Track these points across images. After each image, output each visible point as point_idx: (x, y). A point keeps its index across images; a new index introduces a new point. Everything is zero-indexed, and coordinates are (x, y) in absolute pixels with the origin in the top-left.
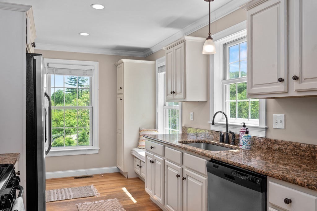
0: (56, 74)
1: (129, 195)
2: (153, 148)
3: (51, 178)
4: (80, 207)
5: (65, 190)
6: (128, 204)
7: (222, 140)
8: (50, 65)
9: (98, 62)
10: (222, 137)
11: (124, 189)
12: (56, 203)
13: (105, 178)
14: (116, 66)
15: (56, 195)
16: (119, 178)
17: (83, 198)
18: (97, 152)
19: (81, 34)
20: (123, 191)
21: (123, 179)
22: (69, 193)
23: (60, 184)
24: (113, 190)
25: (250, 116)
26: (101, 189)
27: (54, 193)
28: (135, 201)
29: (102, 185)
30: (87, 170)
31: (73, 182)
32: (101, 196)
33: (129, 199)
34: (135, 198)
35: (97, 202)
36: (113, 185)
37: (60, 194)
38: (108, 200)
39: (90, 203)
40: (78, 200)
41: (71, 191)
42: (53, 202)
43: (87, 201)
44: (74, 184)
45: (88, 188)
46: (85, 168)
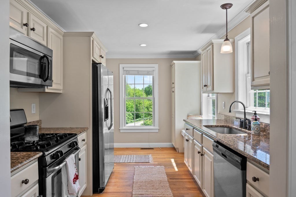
0: (129, 74)
1: (174, 164)
2: (188, 129)
3: (126, 147)
4: (136, 169)
5: (131, 156)
6: (171, 171)
7: (241, 126)
8: (125, 69)
9: (158, 64)
10: (242, 123)
11: (173, 160)
12: (123, 165)
13: (162, 151)
14: (171, 66)
15: (124, 159)
16: (172, 152)
17: (141, 163)
18: (157, 131)
19: (141, 45)
20: (171, 161)
21: (175, 152)
22: (133, 158)
23: (130, 152)
24: (164, 160)
25: (257, 105)
26: (156, 158)
27: (124, 157)
28: (176, 170)
29: (158, 155)
30: (150, 144)
31: (138, 151)
32: (154, 163)
33: (173, 168)
34: (178, 168)
35: (149, 167)
36: (166, 156)
37: (127, 158)
38: (157, 167)
39: (144, 167)
40: (137, 164)
41: (135, 157)
42: (121, 164)
43: (143, 165)
44: (138, 153)
45: (147, 157)
46: (148, 142)
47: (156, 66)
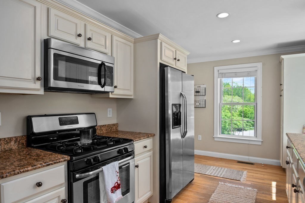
0: (225, 77)
1: (274, 190)
3: (220, 157)
4: (219, 186)
5: (222, 168)
6: (265, 199)
8: (220, 72)
9: (261, 63)
11: (274, 184)
12: (207, 177)
13: (264, 168)
15: (212, 171)
16: (279, 172)
17: (229, 180)
18: (260, 143)
19: (234, 42)
20: (271, 184)
21: (282, 174)
22: (223, 172)
23: (223, 164)
24: (261, 181)
26: (251, 177)
27: (212, 168)
28: (274, 198)
29: (256, 173)
30: (250, 158)
31: (233, 164)
32: (245, 183)
33: (271, 195)
34: (277, 196)
35: (237, 186)
36: (266, 177)
37: (216, 170)
38: (248, 188)
39: (230, 185)
40: (224, 180)
41: (225, 171)
42: (206, 175)
43: (230, 183)
44: (234, 166)
45: (240, 173)
46: (248, 155)
47: (259, 65)
